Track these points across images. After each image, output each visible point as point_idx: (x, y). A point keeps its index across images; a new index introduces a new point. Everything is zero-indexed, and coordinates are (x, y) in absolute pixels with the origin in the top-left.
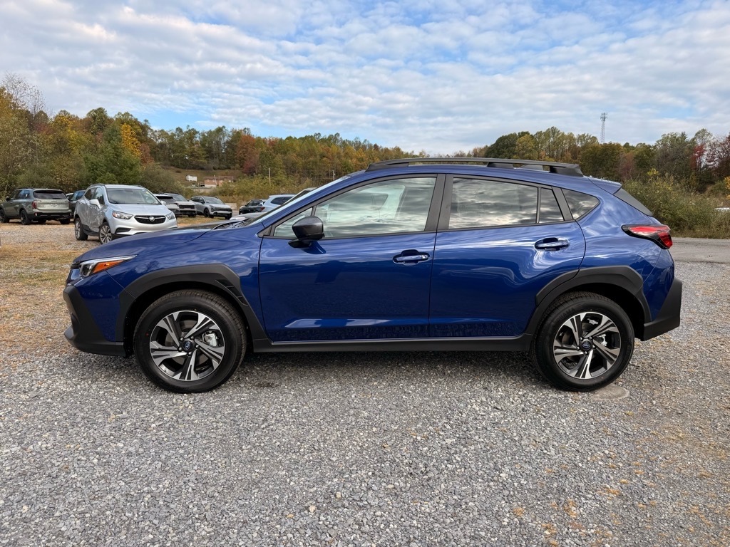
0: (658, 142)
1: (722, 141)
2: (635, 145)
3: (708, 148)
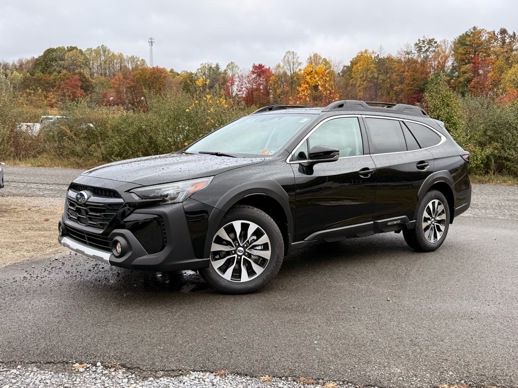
0: (198, 70)
1: (247, 74)
3: (237, 79)
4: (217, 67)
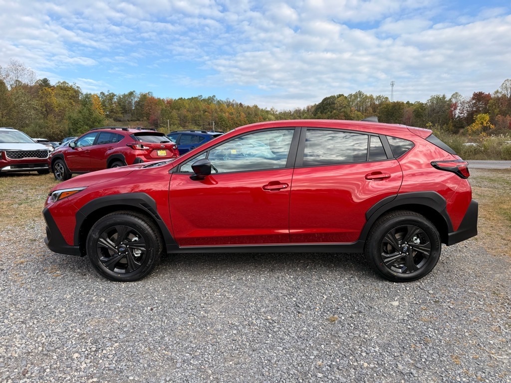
0: (428, 100)
1: (468, 100)
2: (413, 103)
3: (460, 105)
4: (444, 97)
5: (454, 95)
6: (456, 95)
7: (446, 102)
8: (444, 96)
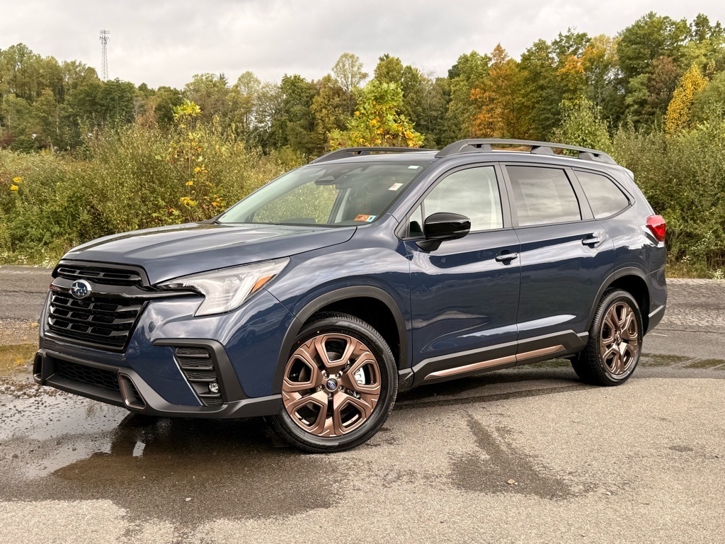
0: (188, 85)
1: (273, 93)
2: (156, 89)
5: (243, 77)
6: (247, 79)
7: (226, 92)
8: (222, 78)
